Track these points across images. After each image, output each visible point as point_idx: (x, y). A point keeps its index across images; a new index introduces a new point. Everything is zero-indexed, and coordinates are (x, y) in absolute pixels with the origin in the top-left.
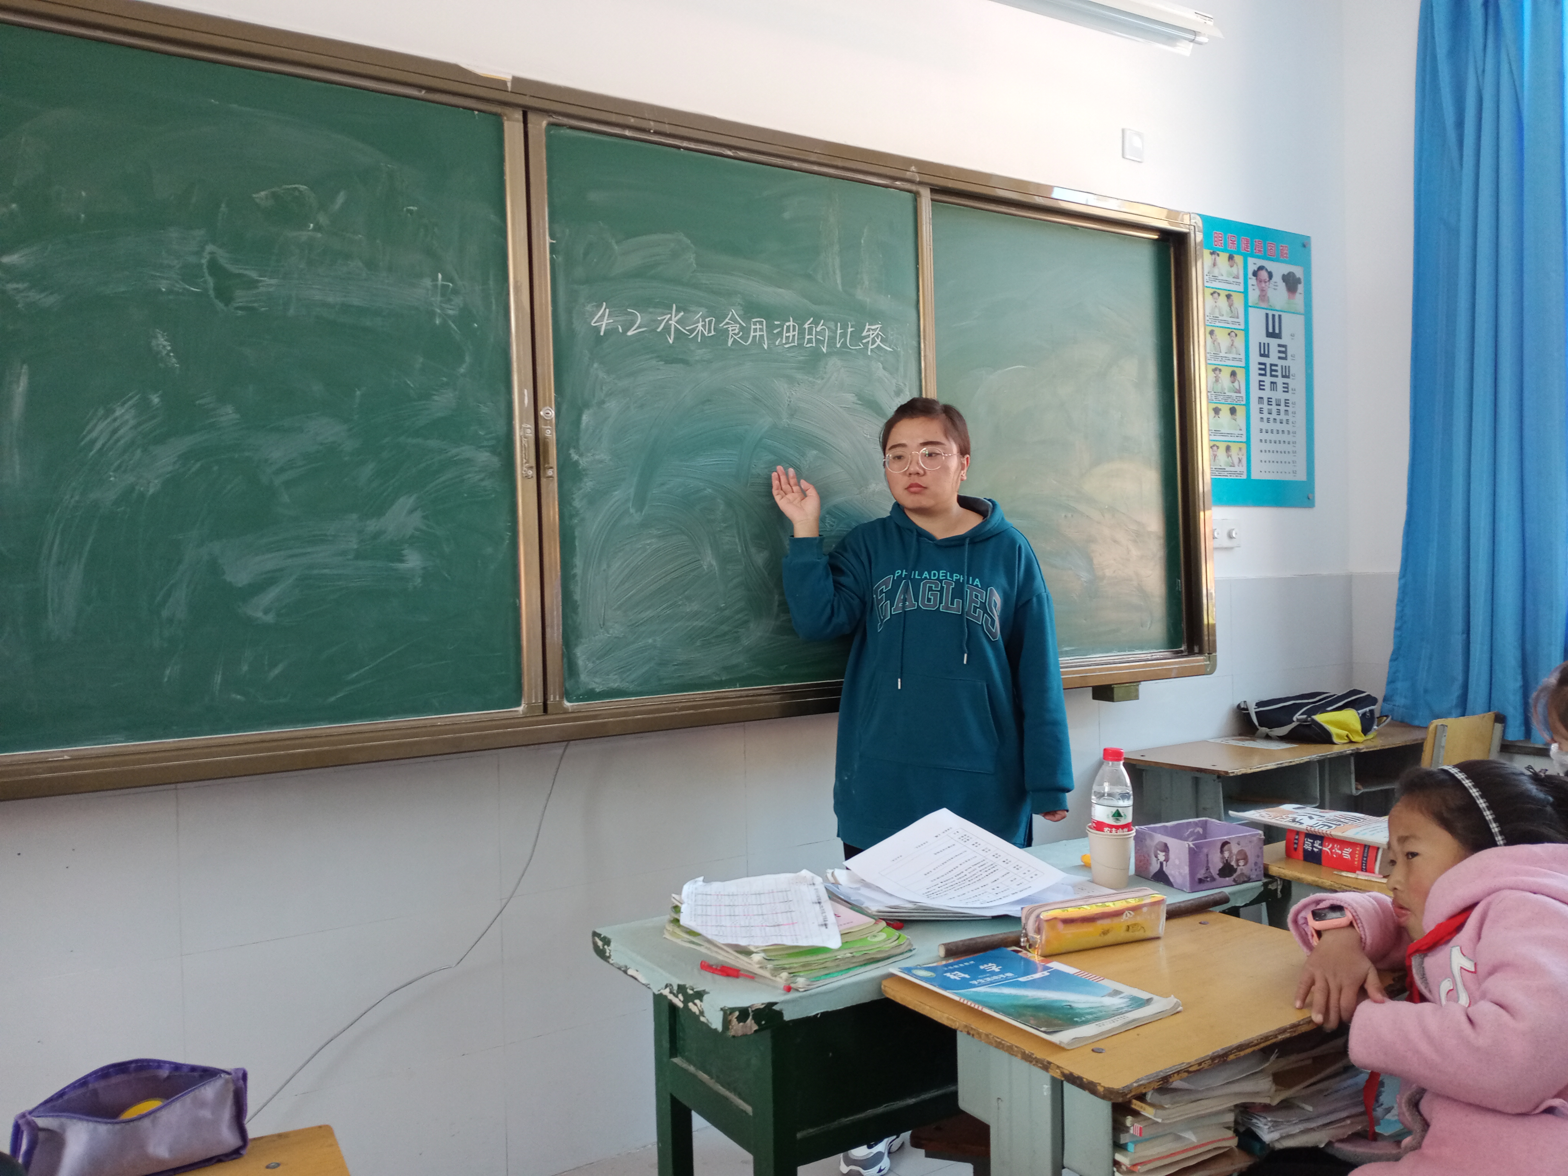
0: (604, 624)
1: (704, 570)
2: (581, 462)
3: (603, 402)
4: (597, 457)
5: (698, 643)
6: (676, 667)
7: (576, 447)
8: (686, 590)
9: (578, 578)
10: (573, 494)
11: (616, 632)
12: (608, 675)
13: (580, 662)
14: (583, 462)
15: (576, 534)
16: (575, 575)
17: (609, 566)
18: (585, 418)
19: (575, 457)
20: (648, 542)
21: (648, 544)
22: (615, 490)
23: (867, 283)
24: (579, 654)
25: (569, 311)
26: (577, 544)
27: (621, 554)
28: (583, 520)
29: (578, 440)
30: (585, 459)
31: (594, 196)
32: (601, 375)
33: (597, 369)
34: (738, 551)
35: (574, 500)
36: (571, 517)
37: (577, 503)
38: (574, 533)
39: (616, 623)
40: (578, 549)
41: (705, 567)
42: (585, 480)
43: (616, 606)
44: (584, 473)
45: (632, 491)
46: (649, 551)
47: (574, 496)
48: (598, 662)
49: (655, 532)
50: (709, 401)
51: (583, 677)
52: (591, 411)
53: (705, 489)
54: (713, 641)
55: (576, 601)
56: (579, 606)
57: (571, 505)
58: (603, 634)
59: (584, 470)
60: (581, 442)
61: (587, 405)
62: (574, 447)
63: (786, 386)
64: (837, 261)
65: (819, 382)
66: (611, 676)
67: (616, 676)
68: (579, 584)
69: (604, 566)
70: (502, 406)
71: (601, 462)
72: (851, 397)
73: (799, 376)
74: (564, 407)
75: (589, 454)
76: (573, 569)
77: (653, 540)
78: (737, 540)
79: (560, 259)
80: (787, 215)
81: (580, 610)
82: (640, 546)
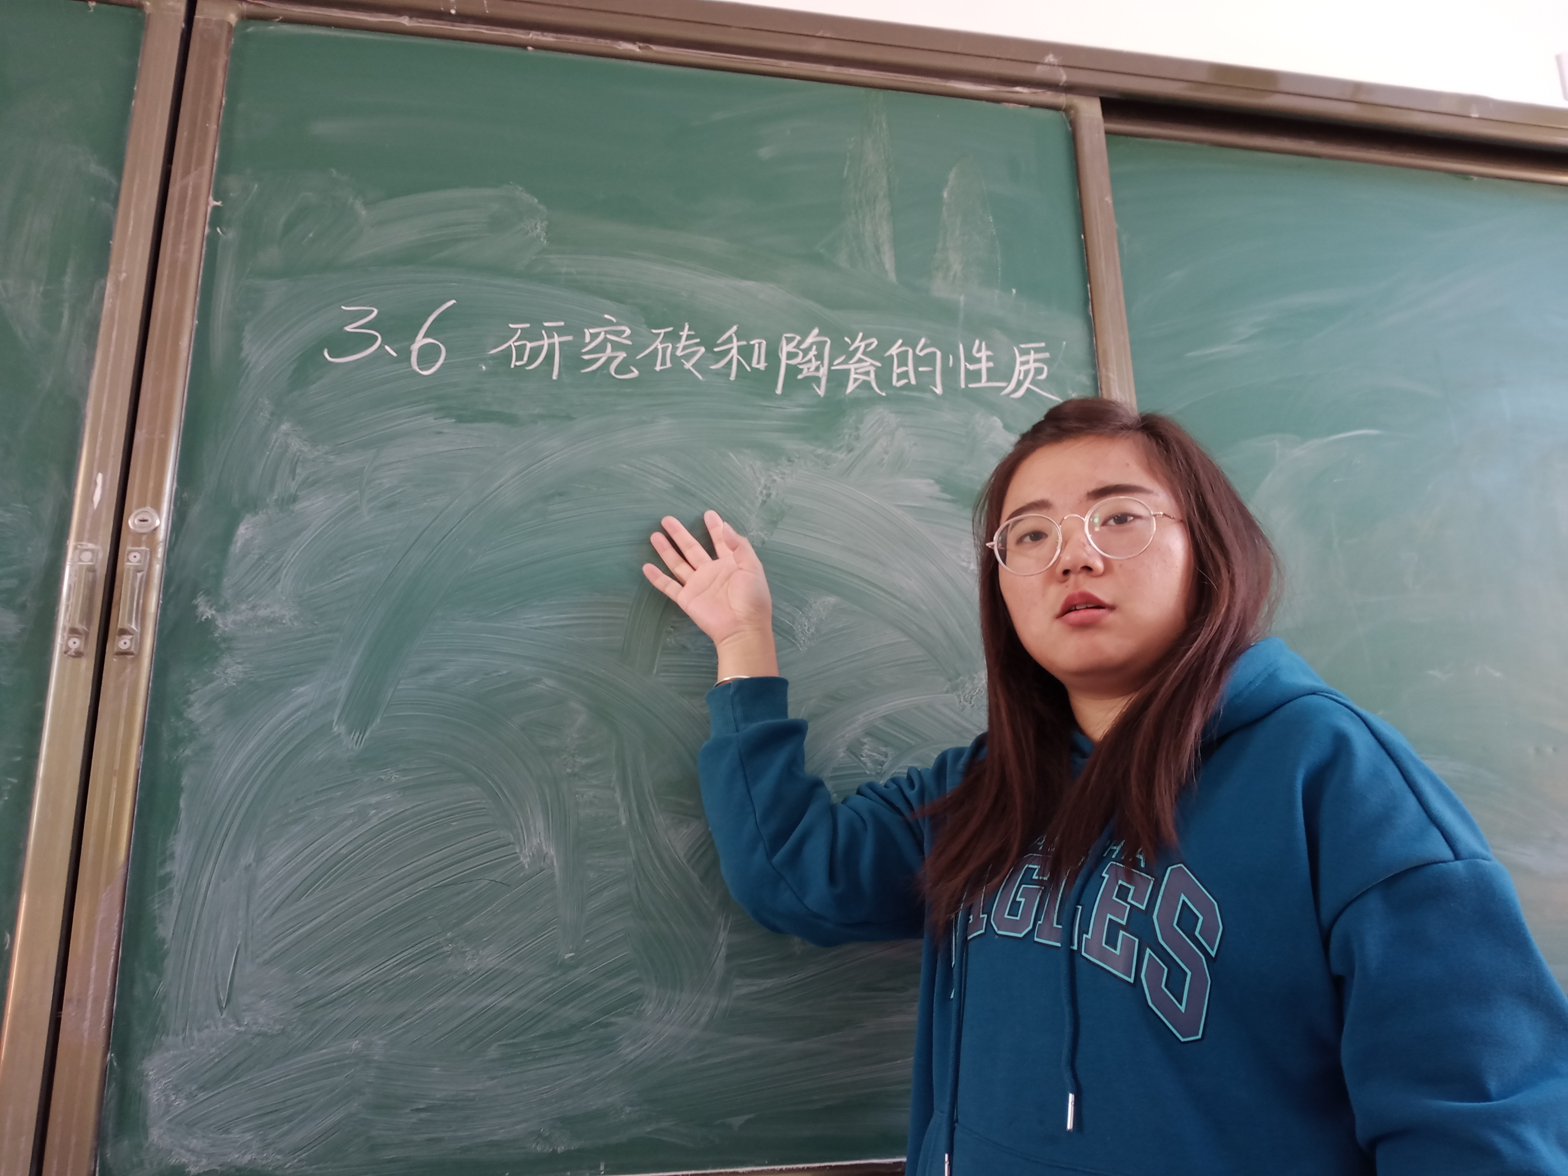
0: (228, 1001)
1: (523, 867)
2: (220, 622)
3: (294, 499)
4: (262, 613)
5: (493, 1052)
6: (423, 1115)
7: (213, 593)
8: (468, 918)
9: (175, 886)
10: (189, 692)
11: (261, 1020)
12: (227, 1131)
13: (154, 1096)
14: (225, 623)
15: (185, 781)
16: (167, 879)
17: (260, 858)
18: (243, 531)
19: (206, 611)
20: (374, 800)
21: (376, 806)
22: (301, 684)
23: (957, 267)
24: (152, 1075)
25: (237, 328)
26: (182, 804)
27: (297, 828)
28: (207, 748)
29: (219, 577)
30: (230, 618)
31: (323, 128)
32: (295, 444)
33: (287, 434)
34: (619, 823)
35: (190, 706)
36: (177, 742)
37: (195, 713)
38: (178, 779)
39: (263, 997)
40: (183, 815)
41: (525, 861)
42: (226, 660)
43: (267, 956)
44: (223, 646)
45: (344, 684)
46: (374, 821)
47: (192, 697)
48: (202, 1096)
49: (395, 778)
50: (560, 494)
51: (155, 1135)
52: (261, 517)
53: (536, 680)
54: (535, 1047)
55: (163, 941)
56: (167, 953)
57: (180, 715)
58: (225, 1024)
59: (224, 640)
60: (226, 582)
61: (252, 505)
62: (207, 593)
63: (758, 464)
64: (885, 232)
65: (841, 456)
66: (235, 1135)
67: (248, 1136)
68: (176, 901)
69: (248, 858)
70: (47, 512)
71: (271, 622)
72: (924, 486)
73: (791, 444)
74: (195, 511)
75: (243, 607)
76: (163, 863)
77: (388, 796)
78: (618, 796)
79: (229, 235)
80: (765, 152)
81: (170, 963)
82: (352, 810)
